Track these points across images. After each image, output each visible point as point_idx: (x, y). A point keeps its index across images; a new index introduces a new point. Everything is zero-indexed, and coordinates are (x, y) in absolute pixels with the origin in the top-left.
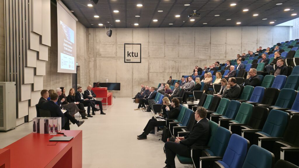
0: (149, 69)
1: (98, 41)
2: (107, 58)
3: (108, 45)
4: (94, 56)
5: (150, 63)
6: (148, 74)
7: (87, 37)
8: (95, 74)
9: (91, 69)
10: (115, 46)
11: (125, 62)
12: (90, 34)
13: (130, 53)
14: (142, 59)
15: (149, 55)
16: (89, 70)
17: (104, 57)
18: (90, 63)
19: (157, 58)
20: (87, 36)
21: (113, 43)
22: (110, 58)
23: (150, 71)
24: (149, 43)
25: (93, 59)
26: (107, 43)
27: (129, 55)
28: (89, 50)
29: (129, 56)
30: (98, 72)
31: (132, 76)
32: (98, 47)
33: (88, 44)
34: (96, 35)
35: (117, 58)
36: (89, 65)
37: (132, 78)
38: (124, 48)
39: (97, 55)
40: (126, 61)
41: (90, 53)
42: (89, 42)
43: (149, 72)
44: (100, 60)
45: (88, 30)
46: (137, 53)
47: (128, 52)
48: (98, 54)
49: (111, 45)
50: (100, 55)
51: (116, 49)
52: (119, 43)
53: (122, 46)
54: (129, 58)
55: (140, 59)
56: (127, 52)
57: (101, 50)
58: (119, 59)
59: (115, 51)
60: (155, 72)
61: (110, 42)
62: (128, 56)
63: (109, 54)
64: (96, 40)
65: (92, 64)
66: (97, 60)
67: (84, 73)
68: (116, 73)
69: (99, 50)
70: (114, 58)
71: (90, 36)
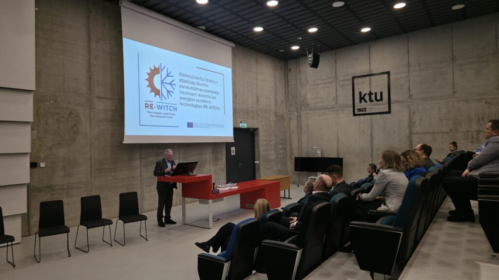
0: (411, 125)
1: (303, 80)
2: (320, 109)
3: (321, 84)
4: (297, 109)
5: (414, 113)
6: (409, 137)
7: (286, 77)
8: (300, 140)
9: (292, 132)
10: (334, 85)
11: (355, 115)
12: (290, 70)
13: (365, 95)
14: (392, 105)
15: (411, 92)
16: (290, 135)
17: (315, 109)
18: (291, 121)
19: (432, 98)
20: (286, 75)
21: (330, 80)
22: (325, 109)
23: (415, 130)
24: (409, 66)
25: (296, 114)
26: (319, 82)
27: (362, 98)
28: (289, 99)
29: (363, 101)
30: (304, 137)
31: (372, 143)
32: (303, 92)
33: (287, 89)
34: (300, 71)
35: (338, 108)
36: (289, 126)
37: (372, 148)
38: (352, 86)
40: (356, 112)
41: (291, 105)
42: (289, 84)
43: (411, 133)
44: (307, 114)
45: (287, 64)
46: (381, 93)
48: (303, 105)
49: (325, 83)
50: (308, 105)
51: (336, 91)
52: (341, 78)
53: (347, 82)
54: (363, 105)
55: (387, 105)
56: (359, 94)
57: (309, 96)
58: (342, 110)
59: (335, 95)
60: (429, 133)
61: (324, 79)
62: (361, 102)
63: (323, 102)
64: (300, 80)
65: (294, 123)
66: (302, 116)
67: (276, 140)
68: (338, 139)
69: (305, 97)
70: (332, 108)
71: (290, 74)
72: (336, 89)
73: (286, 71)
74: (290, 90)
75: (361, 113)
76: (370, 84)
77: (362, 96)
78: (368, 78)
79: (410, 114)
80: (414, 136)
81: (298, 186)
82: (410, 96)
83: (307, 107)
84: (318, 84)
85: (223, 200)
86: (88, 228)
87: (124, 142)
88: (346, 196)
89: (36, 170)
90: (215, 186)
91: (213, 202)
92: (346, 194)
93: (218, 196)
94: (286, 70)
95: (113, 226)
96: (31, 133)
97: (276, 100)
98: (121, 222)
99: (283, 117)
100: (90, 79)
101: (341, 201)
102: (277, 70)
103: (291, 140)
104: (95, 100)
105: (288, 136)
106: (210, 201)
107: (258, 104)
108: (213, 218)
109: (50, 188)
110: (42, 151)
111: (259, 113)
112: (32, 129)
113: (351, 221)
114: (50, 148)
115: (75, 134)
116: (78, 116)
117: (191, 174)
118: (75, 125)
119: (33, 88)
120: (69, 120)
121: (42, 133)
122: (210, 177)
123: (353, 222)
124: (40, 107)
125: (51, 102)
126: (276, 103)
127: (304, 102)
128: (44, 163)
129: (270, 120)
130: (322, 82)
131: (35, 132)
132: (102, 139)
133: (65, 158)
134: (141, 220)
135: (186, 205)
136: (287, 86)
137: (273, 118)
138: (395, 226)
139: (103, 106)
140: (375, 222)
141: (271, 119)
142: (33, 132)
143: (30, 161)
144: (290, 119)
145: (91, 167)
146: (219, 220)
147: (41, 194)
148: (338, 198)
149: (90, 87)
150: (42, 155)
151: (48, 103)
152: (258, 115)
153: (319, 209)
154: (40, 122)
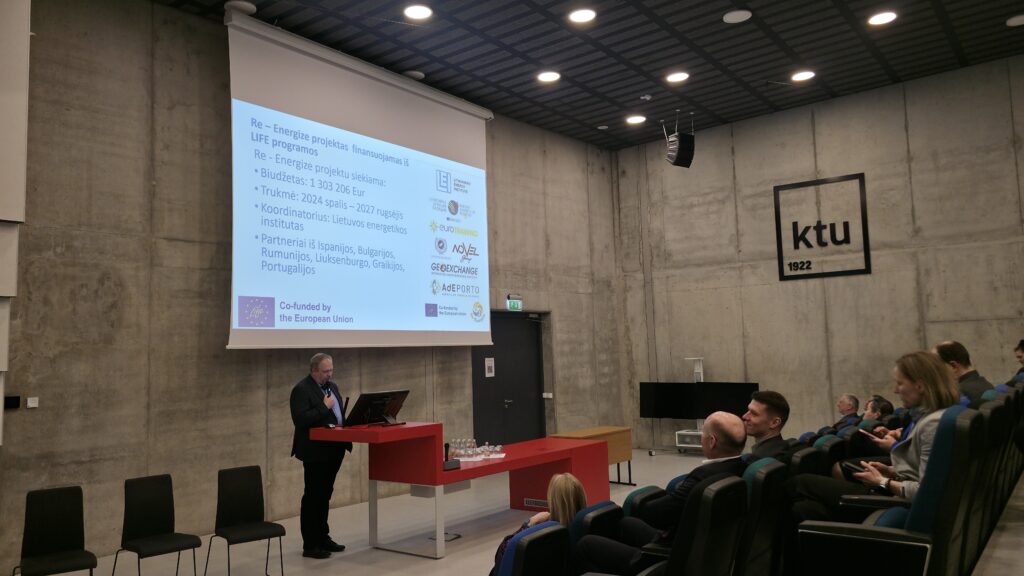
0: (922, 301)
1: (656, 197)
2: (698, 265)
3: (699, 205)
4: (642, 264)
5: (928, 272)
6: (918, 331)
7: (615, 189)
8: (651, 340)
9: (633, 320)
10: (729, 207)
11: (783, 277)
12: (624, 172)
13: (807, 229)
14: (873, 253)
15: (919, 223)
16: (627, 329)
17: (686, 265)
18: (629, 295)
19: (970, 236)
20: (615, 185)
21: (720, 196)
22: (711, 264)
23: (932, 314)
24: (910, 159)
25: (640, 276)
26: (695, 200)
27: (799, 238)
28: (621, 242)
29: (802, 244)
30: (661, 333)
31: (828, 347)
32: (656, 224)
33: (617, 217)
34: (647, 175)
35: (742, 262)
36: (625, 307)
37: (829, 357)
38: (772, 210)
39: (655, 259)
40: (787, 272)
41: (627, 255)
42: (622, 205)
43: (922, 320)
44: (668, 277)
45: (617, 158)
46: (846, 225)
47: (795, 225)
48: (658, 256)
49: (710, 203)
50: (668, 256)
51: (737, 221)
52: (747, 191)
53: (762, 200)
54: (803, 254)
55: (862, 254)
56: (791, 226)
57: (670, 235)
58: (752, 267)
59: (734, 232)
60: (966, 320)
61: (707, 194)
62: (796, 247)
63: (705, 248)
64: (649, 196)
65: (635, 301)
66: (656, 282)
67: (594, 340)
68: (744, 336)
69: (662, 237)
70: (728, 261)
71: (623, 182)
72: (737, 215)
73: (615, 176)
74: (623, 220)
75: (799, 272)
76: (818, 203)
77: (800, 232)
78: (811, 189)
79: (918, 274)
80: (930, 327)
81: (651, 454)
82: (917, 231)
83: (666, 259)
84: (692, 206)
85: (468, 486)
86: (141, 556)
87: (228, 347)
88: (781, 464)
89: (16, 415)
90: (452, 450)
91: (446, 492)
92: (781, 461)
93: (458, 477)
94: (615, 172)
95: (201, 552)
96: (11, 324)
97: (591, 244)
98: (222, 542)
99: (608, 284)
100: (152, 194)
101: (770, 475)
102: (592, 173)
103: (629, 339)
104: (163, 245)
105: (622, 329)
106: (439, 489)
107: (548, 254)
108: (446, 534)
109: (49, 459)
110: (32, 370)
111: (552, 275)
112: (13, 316)
113: (802, 521)
114: (53, 361)
115: (112, 326)
116: (121, 284)
117: (391, 421)
118: (113, 306)
119: (20, 216)
120: (100, 293)
121: (35, 326)
122: (438, 428)
123: (807, 523)
124: (31, 263)
125: (59, 250)
126: (592, 250)
127: (658, 247)
128: (37, 399)
129: (577, 293)
130: (701, 200)
131: (18, 322)
132: (176, 339)
133: (86, 386)
134: (269, 537)
135: (380, 502)
136: (616, 211)
137: (584, 288)
138: (909, 529)
139: (181, 261)
140: (860, 521)
141: (581, 291)
142: (15, 322)
143: (5, 393)
144: (626, 289)
145: (148, 407)
146: (459, 537)
147: (26, 474)
148: (761, 468)
149: (151, 214)
150: (32, 380)
151: (51, 253)
152: (550, 280)
153: (720, 493)
154: (29, 299)
